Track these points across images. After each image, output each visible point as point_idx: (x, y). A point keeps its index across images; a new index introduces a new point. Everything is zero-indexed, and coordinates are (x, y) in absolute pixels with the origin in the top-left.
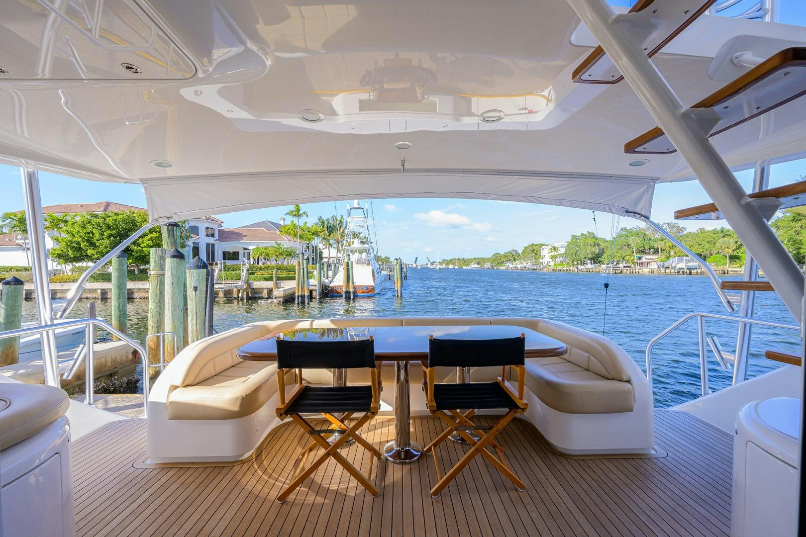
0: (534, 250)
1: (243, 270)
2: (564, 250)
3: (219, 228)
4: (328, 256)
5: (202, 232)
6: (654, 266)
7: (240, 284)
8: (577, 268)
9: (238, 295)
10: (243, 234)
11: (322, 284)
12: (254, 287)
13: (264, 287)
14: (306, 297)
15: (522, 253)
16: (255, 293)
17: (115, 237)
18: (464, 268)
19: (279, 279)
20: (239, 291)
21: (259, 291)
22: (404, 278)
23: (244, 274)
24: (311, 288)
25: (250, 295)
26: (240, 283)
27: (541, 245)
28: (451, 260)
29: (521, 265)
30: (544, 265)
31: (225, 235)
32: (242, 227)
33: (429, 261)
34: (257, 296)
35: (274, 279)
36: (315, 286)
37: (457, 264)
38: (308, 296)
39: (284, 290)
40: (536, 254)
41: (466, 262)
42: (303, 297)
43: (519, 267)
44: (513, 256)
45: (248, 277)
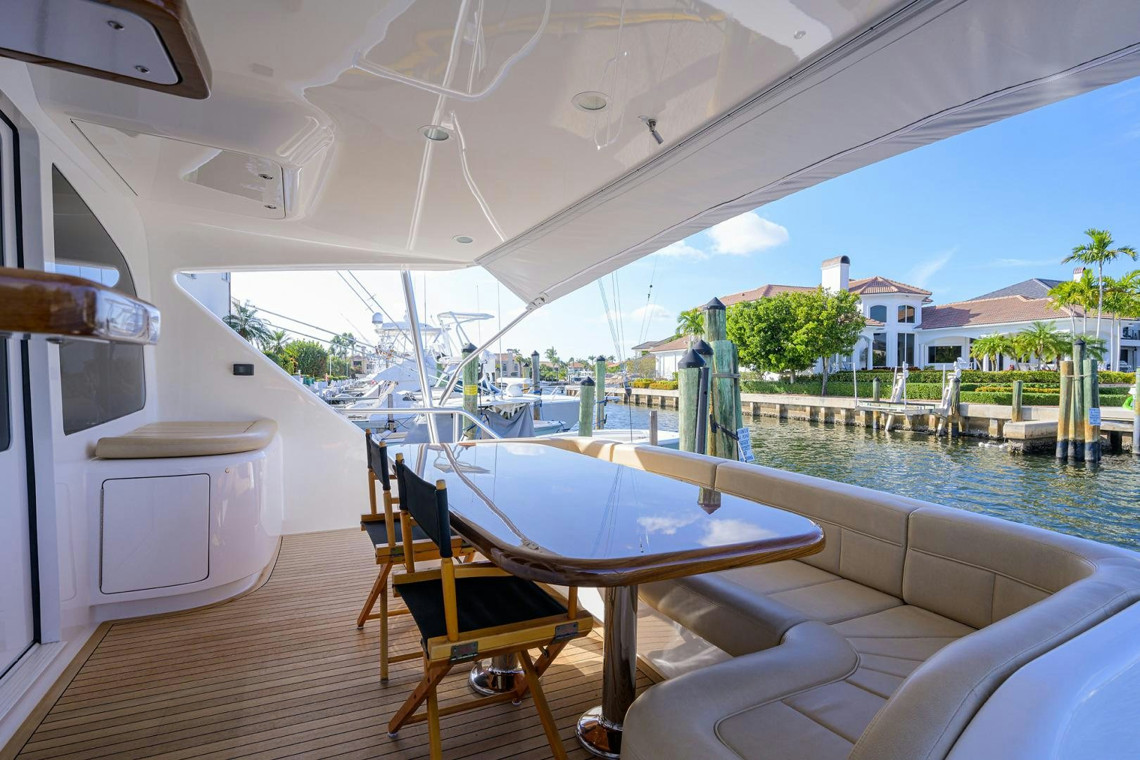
1: (947, 381)
3: (924, 306)
5: (892, 315)
7: (941, 407)
9: (936, 426)
10: (971, 313)
12: (969, 415)
13: (991, 417)
14: (1087, 447)
16: (972, 427)
17: (766, 333)
19: (1029, 401)
20: (938, 420)
21: (982, 423)
23: (949, 389)
24: (1112, 427)
25: (960, 430)
26: (941, 405)
31: (934, 317)
32: (977, 299)
34: (978, 432)
35: (1015, 401)
38: (1095, 445)
42: (1079, 446)
45: (958, 395)
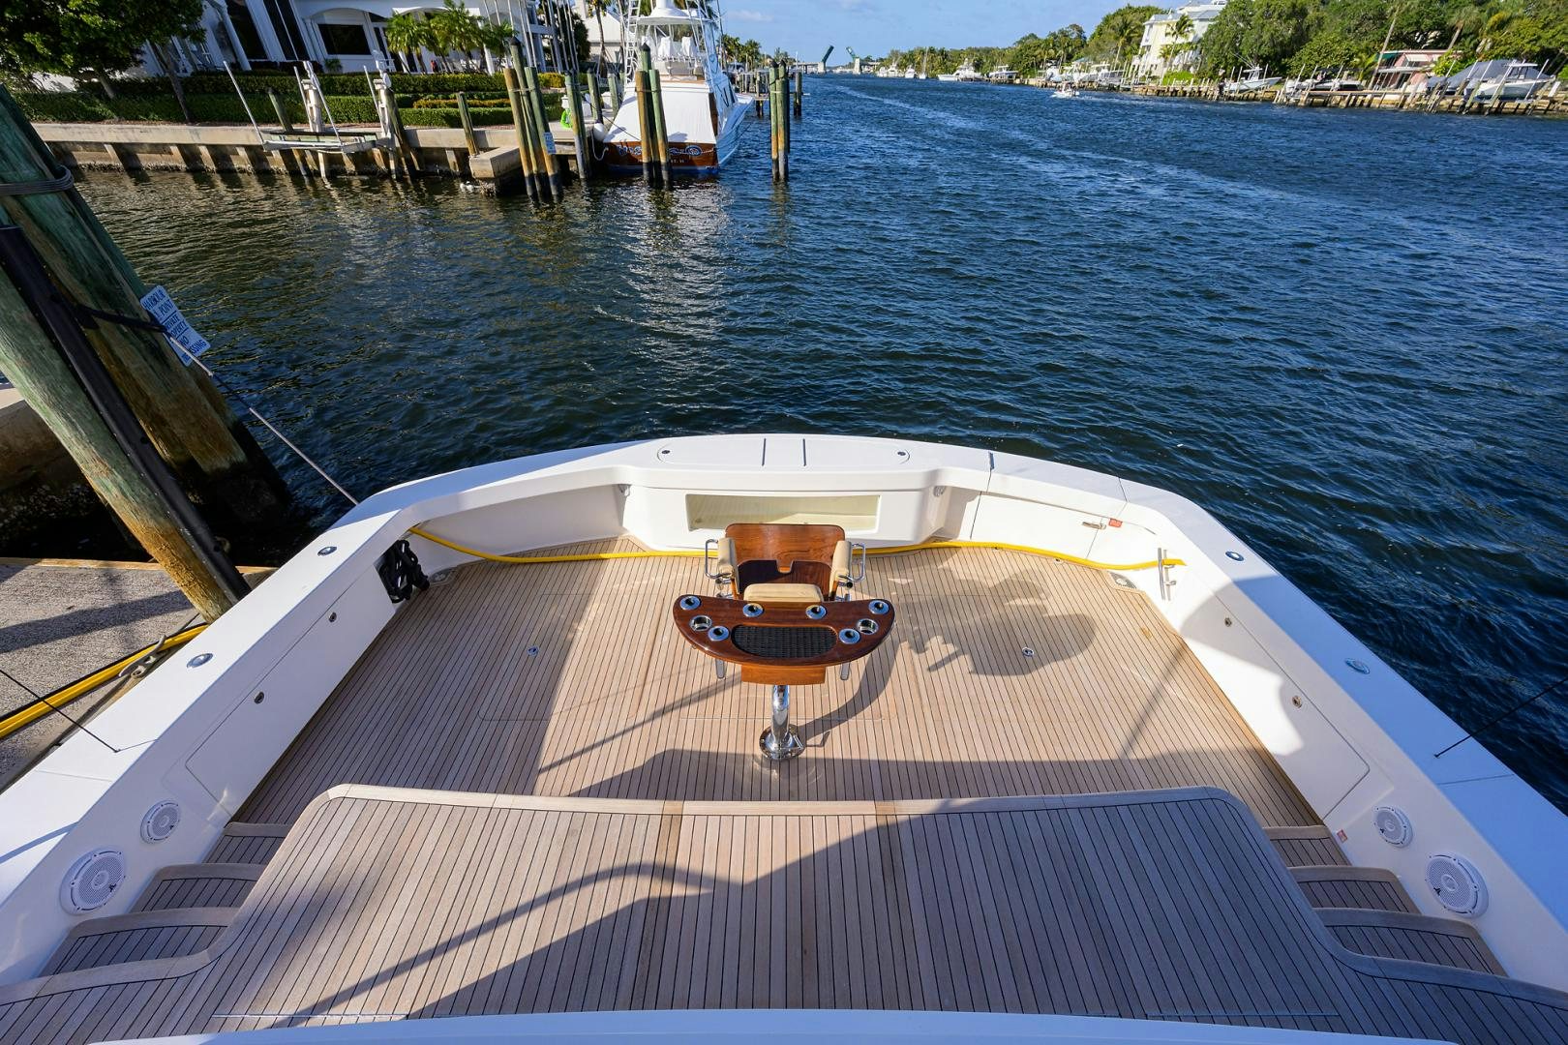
0: (1126, 27)
1: (377, 91)
2: (1204, 31)
4: (599, 39)
6: (1416, 87)
8: (1221, 88)
9: (387, 165)
11: (589, 139)
12: (422, 145)
14: (551, 180)
15: (1093, 37)
16: (429, 161)
18: (942, 78)
19: (478, 120)
20: (385, 155)
21: (438, 156)
22: (794, 111)
23: (383, 105)
24: (561, 150)
25: (419, 168)
26: (384, 134)
27: (1150, 11)
28: (912, 54)
29: (1083, 75)
30: (1140, 74)
33: (854, 57)
34: (435, 168)
35: (464, 121)
36: (572, 144)
37: (924, 65)
38: (555, 176)
39: (493, 160)
40: (1129, 40)
41: (947, 59)
42: (543, 177)
43: (1076, 81)
44: (1068, 47)
45: (398, 115)
